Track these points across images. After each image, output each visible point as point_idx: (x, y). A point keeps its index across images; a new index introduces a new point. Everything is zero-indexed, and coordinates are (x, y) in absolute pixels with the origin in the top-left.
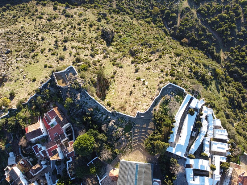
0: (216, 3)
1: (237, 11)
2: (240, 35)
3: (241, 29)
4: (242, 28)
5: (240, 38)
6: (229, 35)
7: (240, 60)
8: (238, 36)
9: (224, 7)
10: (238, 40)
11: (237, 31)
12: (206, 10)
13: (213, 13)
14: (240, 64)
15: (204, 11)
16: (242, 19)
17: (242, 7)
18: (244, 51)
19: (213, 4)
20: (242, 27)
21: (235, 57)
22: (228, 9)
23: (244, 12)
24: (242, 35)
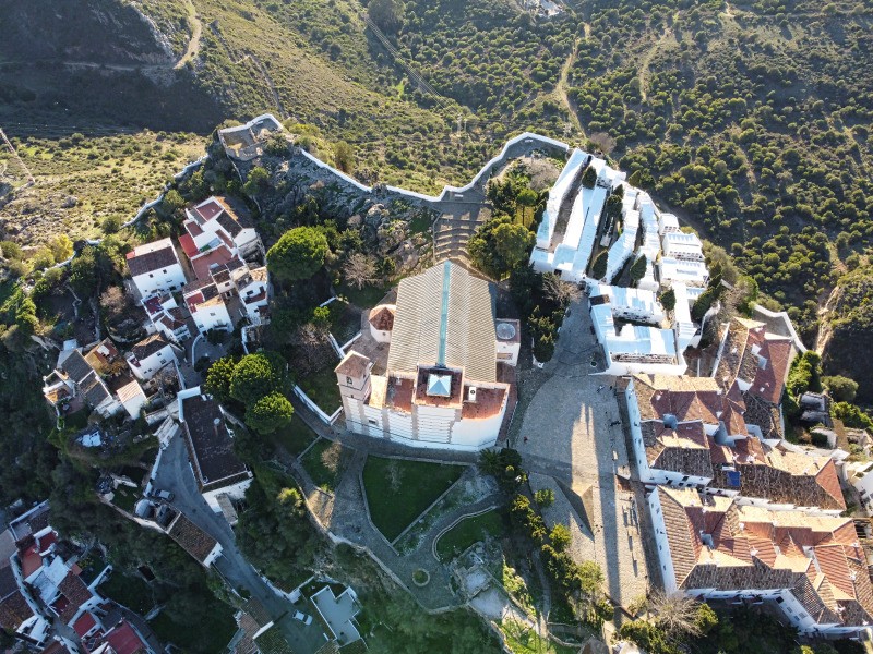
0: (669, 145)
1: (732, 158)
2: (751, 213)
3: (751, 199)
4: (754, 196)
5: (754, 220)
6: (721, 214)
7: (766, 274)
8: (748, 214)
9: (694, 152)
10: (750, 225)
11: (741, 203)
12: (645, 159)
13: (666, 164)
14: (768, 284)
15: (639, 161)
16: (750, 174)
17: (743, 149)
18: (772, 250)
19: (661, 146)
20: (755, 192)
21: (751, 267)
22: (705, 155)
23: (750, 159)
24: (758, 211)
